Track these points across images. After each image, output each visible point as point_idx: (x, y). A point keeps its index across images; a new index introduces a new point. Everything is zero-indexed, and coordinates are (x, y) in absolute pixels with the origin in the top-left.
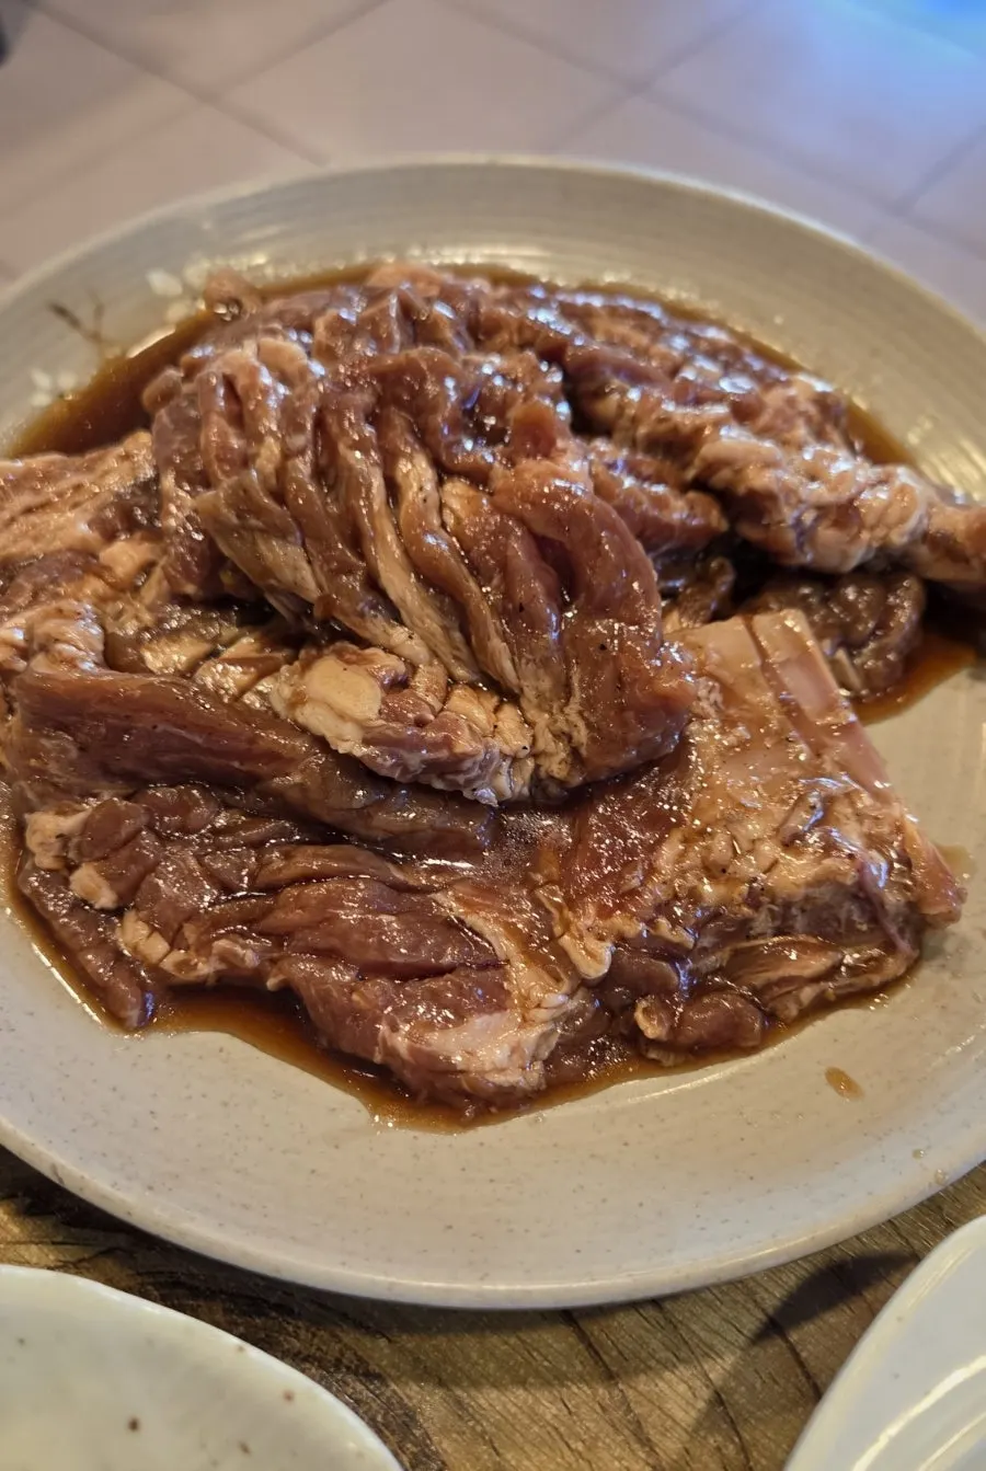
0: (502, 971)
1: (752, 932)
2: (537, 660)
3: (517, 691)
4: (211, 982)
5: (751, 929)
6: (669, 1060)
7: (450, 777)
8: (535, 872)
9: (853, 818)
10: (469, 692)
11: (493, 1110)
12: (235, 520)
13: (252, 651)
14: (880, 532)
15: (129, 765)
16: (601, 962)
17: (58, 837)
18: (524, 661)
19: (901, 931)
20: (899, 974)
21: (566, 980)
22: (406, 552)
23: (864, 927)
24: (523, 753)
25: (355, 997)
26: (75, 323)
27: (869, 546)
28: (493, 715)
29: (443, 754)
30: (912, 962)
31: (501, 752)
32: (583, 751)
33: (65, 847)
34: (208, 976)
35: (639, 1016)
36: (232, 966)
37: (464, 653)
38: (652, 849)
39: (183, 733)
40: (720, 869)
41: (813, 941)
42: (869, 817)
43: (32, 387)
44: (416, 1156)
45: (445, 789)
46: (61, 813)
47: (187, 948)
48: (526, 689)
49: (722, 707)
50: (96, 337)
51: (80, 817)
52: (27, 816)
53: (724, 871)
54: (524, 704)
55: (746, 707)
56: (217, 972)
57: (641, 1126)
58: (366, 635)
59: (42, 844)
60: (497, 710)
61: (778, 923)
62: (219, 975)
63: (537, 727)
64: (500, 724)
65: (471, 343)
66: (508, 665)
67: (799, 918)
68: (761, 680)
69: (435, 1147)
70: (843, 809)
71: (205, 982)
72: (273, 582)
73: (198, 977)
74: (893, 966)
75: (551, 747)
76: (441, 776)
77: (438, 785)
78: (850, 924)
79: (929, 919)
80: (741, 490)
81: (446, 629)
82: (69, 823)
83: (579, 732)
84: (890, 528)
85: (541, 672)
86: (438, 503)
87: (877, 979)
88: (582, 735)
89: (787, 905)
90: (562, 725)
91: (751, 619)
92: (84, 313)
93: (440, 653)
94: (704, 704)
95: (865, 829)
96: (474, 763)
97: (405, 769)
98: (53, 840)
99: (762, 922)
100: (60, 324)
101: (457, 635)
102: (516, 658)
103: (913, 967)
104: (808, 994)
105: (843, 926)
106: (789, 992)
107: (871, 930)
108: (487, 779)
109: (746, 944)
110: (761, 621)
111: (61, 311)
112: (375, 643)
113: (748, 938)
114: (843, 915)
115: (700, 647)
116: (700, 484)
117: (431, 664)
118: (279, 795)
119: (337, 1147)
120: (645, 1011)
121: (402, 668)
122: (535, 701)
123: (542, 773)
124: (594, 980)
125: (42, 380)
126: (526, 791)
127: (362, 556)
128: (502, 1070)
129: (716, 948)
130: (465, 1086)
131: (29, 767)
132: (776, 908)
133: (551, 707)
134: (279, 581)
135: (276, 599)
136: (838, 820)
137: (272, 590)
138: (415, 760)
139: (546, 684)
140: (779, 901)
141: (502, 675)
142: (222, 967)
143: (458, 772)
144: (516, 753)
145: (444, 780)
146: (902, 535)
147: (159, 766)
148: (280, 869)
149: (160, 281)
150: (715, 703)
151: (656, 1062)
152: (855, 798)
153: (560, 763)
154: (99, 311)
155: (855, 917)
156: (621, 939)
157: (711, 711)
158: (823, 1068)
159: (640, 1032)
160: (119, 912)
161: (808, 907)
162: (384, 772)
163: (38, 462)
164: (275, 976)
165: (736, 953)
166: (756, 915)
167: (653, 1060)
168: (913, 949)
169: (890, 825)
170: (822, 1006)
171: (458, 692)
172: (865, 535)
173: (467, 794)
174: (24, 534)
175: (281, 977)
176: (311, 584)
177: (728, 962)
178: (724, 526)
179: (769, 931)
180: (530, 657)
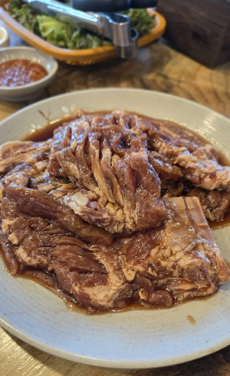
0: (107, 275)
1: (173, 276)
2: (128, 199)
3: (123, 206)
4: (36, 266)
5: (173, 275)
6: (147, 306)
7: (102, 224)
8: (120, 251)
9: (203, 250)
10: (111, 205)
11: (98, 311)
12: (63, 158)
13: (64, 189)
14: (220, 181)
15: (28, 211)
16: (132, 276)
17: (8, 225)
18: (125, 198)
19: (213, 281)
20: (211, 293)
21: (122, 280)
22: (101, 170)
23: (203, 279)
24: (122, 221)
25: (68, 275)
26: (43, 115)
27: (218, 185)
28: (116, 211)
29: (101, 218)
30: (215, 291)
31: (116, 220)
32: (136, 222)
33: (9, 228)
34: (35, 264)
35: (140, 293)
36: (41, 263)
37: (112, 195)
38: (150, 249)
39: (41, 204)
40: (167, 257)
41: (189, 280)
42: (207, 250)
43: (31, 128)
44: (76, 320)
45: (101, 227)
46: (10, 220)
47: (31, 257)
48: (125, 205)
49: (174, 217)
50: (48, 119)
51: (14, 221)
52: (3, 219)
53: (168, 258)
54: (124, 209)
55: (180, 218)
56: (37, 264)
57: (136, 322)
58: (89, 188)
59: (4, 227)
60: (117, 210)
61: (180, 274)
62: (38, 265)
63: (126, 216)
64: (117, 213)
65: (128, 127)
66: (121, 199)
67: (186, 273)
68: (185, 212)
69: (81, 318)
70: (201, 247)
71: (34, 266)
72: (70, 173)
73: (33, 264)
74: (210, 291)
75: (129, 220)
76: (100, 223)
77: (99, 226)
78: (199, 277)
79: (220, 279)
80: (187, 167)
81: (108, 189)
82: (11, 222)
83: (136, 217)
84: (223, 180)
85: (129, 202)
86: (111, 159)
87: (205, 294)
88: (136, 219)
89: (183, 270)
90: (132, 215)
91: (185, 198)
92: (46, 114)
93: (106, 194)
94: (169, 216)
95: (206, 253)
96: (108, 221)
97: (91, 220)
98: (7, 226)
99: (176, 273)
100: (40, 115)
101: (111, 191)
102: (123, 198)
103: (216, 292)
104: (186, 294)
105: (197, 278)
106: (181, 293)
107: (204, 280)
108: (112, 226)
109: (171, 279)
110: (188, 199)
111: (41, 112)
112: (91, 190)
113: (172, 277)
114: (197, 275)
115: (171, 202)
116: (177, 165)
117: (103, 197)
118: (61, 222)
119: (56, 313)
120: (142, 292)
121: (96, 196)
122: (127, 209)
123: (126, 227)
124: (130, 281)
125: (33, 126)
126: (121, 231)
127: (91, 169)
128: (101, 301)
129: (163, 278)
130: (92, 303)
131: (5, 208)
132: (180, 270)
133: (130, 211)
134: (71, 173)
135: (71, 177)
136: (199, 250)
137: (70, 175)
138: (93, 218)
139: (130, 205)
140: (181, 268)
141: (120, 201)
142: (39, 263)
143: (104, 223)
144: (120, 221)
145: (101, 224)
146: (226, 182)
147: (35, 212)
148: (57, 241)
149: (64, 109)
150: (172, 216)
151: (143, 306)
152: (204, 245)
153: (130, 225)
154: (50, 114)
155: (201, 276)
156: (138, 272)
157: (171, 218)
158: (187, 315)
159: (139, 297)
160: (18, 245)
161: (189, 271)
162: (85, 220)
163: (28, 143)
164: (51, 267)
165: (169, 280)
166: (174, 271)
167: (142, 305)
168: (216, 287)
169: (213, 253)
170: (189, 299)
171: (108, 204)
172: (217, 182)
173: (106, 229)
174: (20, 158)
175: (52, 268)
176: (78, 175)
177: (166, 283)
178: (182, 175)
179: (178, 276)
180: (127, 198)
